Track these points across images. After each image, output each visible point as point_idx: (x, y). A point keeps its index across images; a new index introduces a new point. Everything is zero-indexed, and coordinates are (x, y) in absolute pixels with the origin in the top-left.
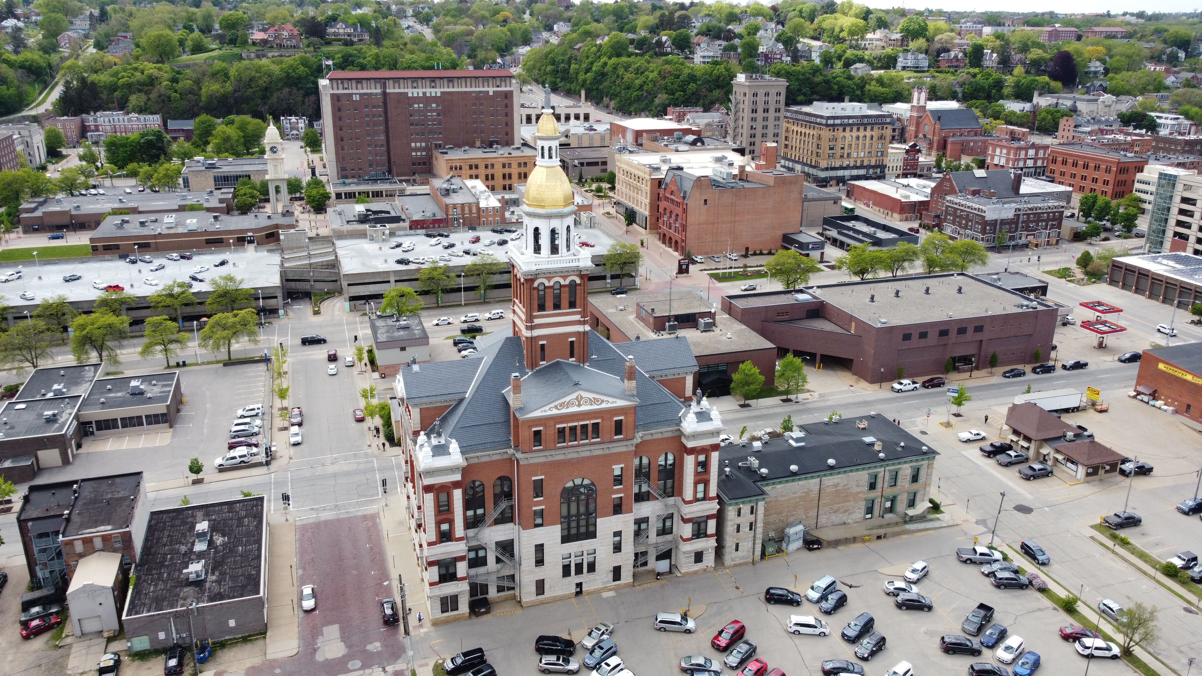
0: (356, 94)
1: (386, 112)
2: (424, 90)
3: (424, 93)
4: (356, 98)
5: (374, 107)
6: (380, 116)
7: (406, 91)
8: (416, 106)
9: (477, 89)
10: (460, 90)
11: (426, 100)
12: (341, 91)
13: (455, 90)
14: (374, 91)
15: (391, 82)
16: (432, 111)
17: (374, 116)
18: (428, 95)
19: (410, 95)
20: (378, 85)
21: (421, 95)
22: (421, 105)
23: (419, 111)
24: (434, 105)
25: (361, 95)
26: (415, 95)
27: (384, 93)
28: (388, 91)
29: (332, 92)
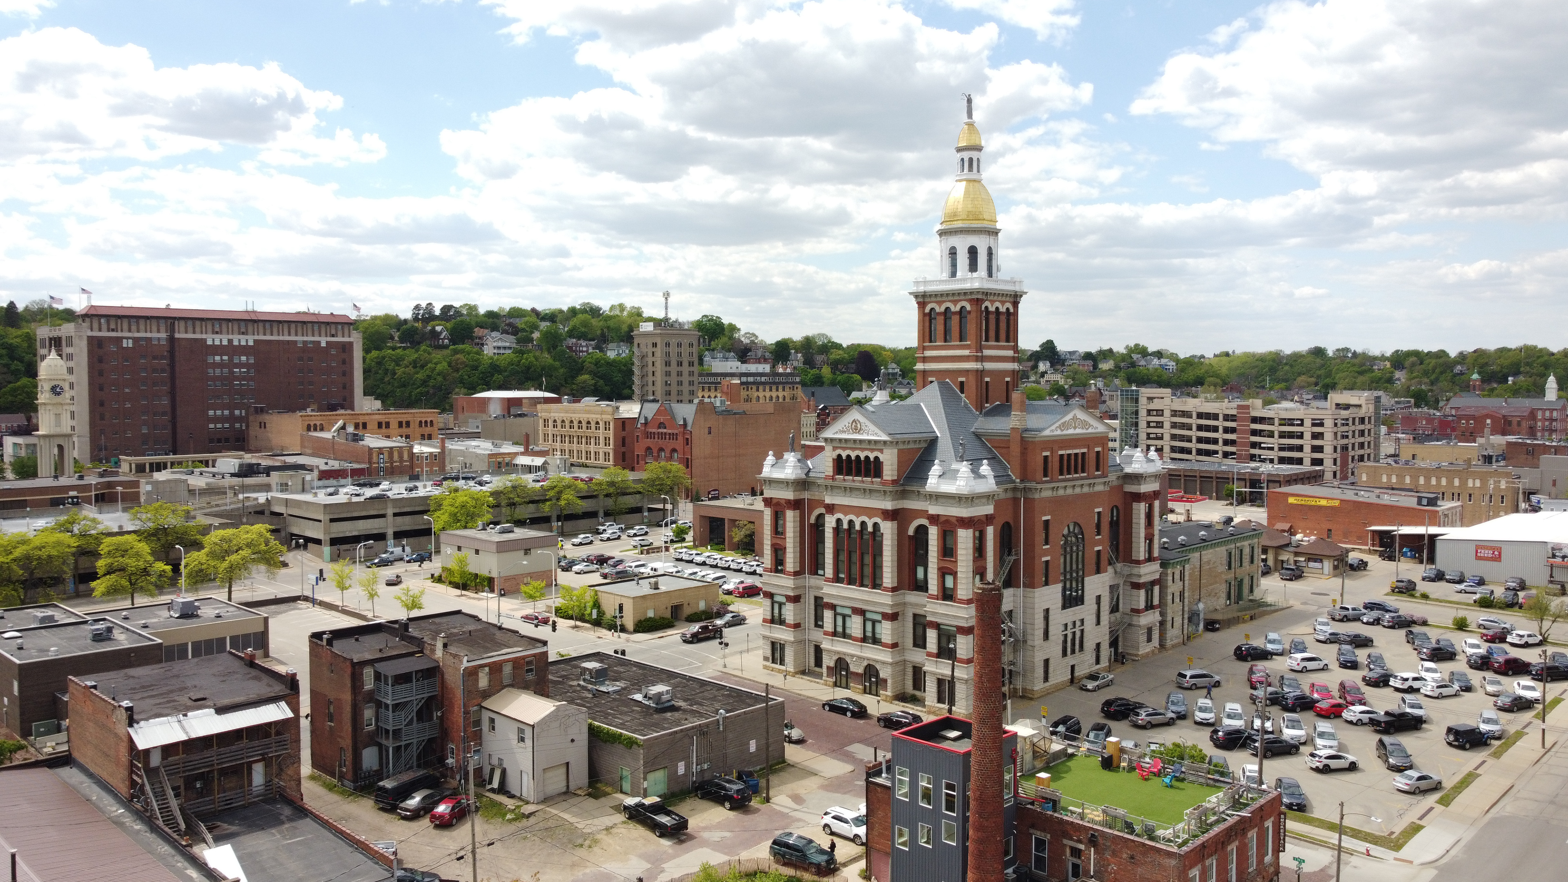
0: (127, 338)
1: (172, 365)
2: (230, 337)
3: (230, 341)
4: (127, 344)
5: (155, 358)
6: (163, 371)
7: (204, 336)
8: (218, 358)
9: (305, 338)
10: (281, 338)
11: (231, 350)
12: (105, 334)
13: (275, 338)
14: (155, 335)
15: (182, 323)
16: (240, 365)
17: (155, 370)
18: (236, 343)
19: (209, 342)
20: (163, 328)
21: (225, 343)
22: (225, 358)
23: (221, 365)
24: (244, 358)
25: (136, 340)
26: (217, 343)
27: (172, 339)
28: (177, 335)
29: (90, 334)
